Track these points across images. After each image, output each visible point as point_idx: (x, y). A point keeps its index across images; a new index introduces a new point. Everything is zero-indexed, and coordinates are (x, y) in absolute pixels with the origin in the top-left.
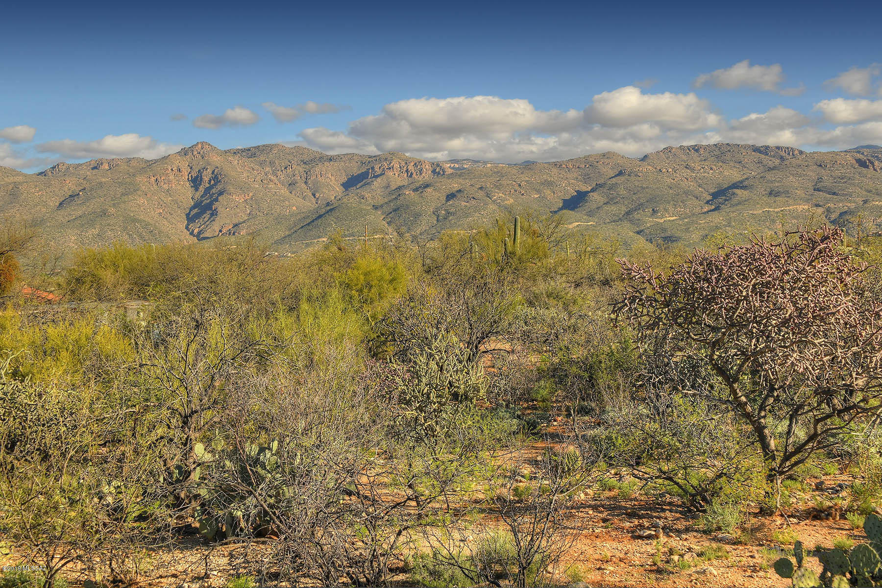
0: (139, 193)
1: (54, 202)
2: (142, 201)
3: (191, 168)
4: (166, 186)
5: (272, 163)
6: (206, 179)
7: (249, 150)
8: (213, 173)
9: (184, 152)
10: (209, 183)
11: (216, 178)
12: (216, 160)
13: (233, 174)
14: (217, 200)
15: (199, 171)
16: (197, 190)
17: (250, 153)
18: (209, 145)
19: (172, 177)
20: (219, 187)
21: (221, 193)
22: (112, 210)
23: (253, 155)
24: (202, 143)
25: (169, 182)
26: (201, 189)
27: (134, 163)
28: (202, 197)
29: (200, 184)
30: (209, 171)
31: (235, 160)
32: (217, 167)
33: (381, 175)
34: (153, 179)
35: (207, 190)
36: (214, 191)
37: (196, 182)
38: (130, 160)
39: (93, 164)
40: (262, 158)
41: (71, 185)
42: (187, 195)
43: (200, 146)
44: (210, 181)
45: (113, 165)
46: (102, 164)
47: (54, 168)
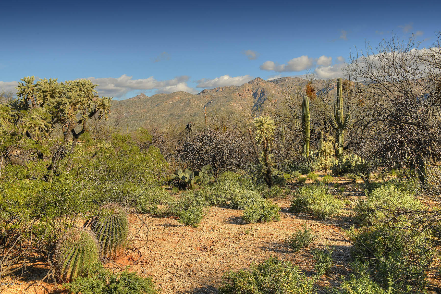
0: (233, 101)
1: (202, 106)
2: (234, 104)
3: (253, 89)
4: (243, 97)
5: (286, 85)
6: (259, 94)
7: (277, 80)
8: (262, 91)
9: (251, 82)
10: (260, 96)
11: (263, 93)
12: (262, 85)
13: (270, 91)
14: (263, 103)
15: (256, 90)
16: (255, 98)
17: (276, 81)
18: (260, 79)
19: (245, 93)
20: (264, 97)
21: (265, 100)
22: (223, 108)
23: (278, 82)
24: (258, 78)
25: (245, 95)
26: (257, 98)
27: (231, 88)
28: (257, 101)
29: (257, 96)
30: (260, 90)
31: (270, 85)
32: (263, 88)
33: (332, 89)
34: (238, 94)
35: (260, 98)
36: (262, 99)
37: (255, 95)
38: (230, 87)
39: (217, 89)
40: (282, 83)
41: (208, 98)
42: (251, 101)
43: (257, 79)
44: (260, 94)
45: (224, 89)
46: (220, 89)
47: (203, 91)
